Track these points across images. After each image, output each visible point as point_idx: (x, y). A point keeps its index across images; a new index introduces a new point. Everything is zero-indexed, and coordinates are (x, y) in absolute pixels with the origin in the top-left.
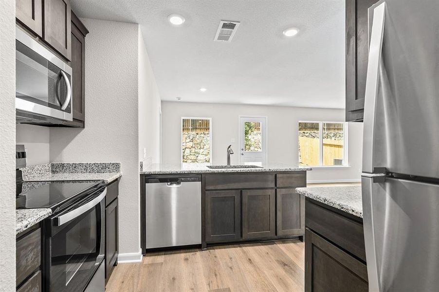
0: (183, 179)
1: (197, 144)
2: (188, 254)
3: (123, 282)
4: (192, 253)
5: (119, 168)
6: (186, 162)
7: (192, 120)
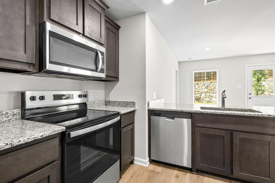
0: (176, 116)
1: (211, 90)
2: (180, 172)
3: (132, 177)
4: (183, 173)
5: (135, 105)
6: (202, 102)
7: (207, 72)
